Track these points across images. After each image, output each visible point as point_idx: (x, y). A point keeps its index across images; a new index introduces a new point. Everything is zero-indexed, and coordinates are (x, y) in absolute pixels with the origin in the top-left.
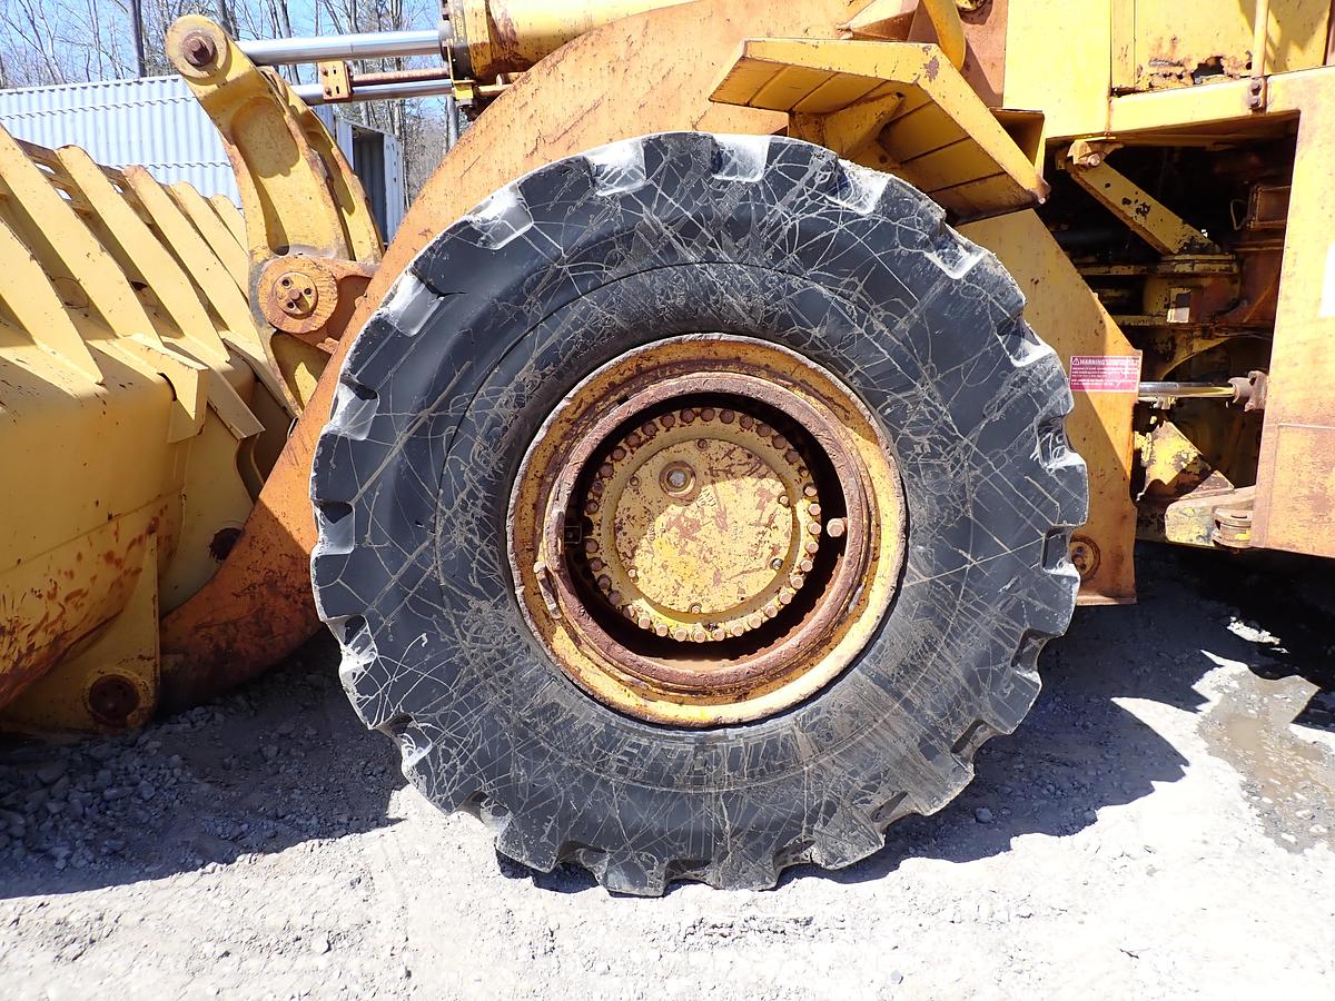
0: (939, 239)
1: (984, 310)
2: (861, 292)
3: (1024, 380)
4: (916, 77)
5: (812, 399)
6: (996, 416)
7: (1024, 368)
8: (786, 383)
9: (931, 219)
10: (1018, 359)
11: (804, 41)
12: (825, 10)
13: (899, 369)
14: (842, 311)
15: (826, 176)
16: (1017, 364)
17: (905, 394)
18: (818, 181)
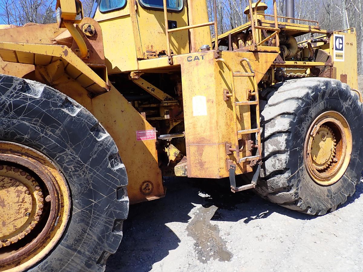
0: (66, 104)
1: (85, 125)
2: (41, 123)
3: (101, 145)
4: (61, 55)
5: (30, 158)
6: (95, 156)
7: (101, 141)
8: (18, 154)
9: (62, 98)
10: (99, 138)
11: (18, 43)
12: (46, 34)
13: (59, 145)
14: (35, 129)
15: (20, 87)
16: (99, 140)
17: (63, 153)
18: (17, 88)
